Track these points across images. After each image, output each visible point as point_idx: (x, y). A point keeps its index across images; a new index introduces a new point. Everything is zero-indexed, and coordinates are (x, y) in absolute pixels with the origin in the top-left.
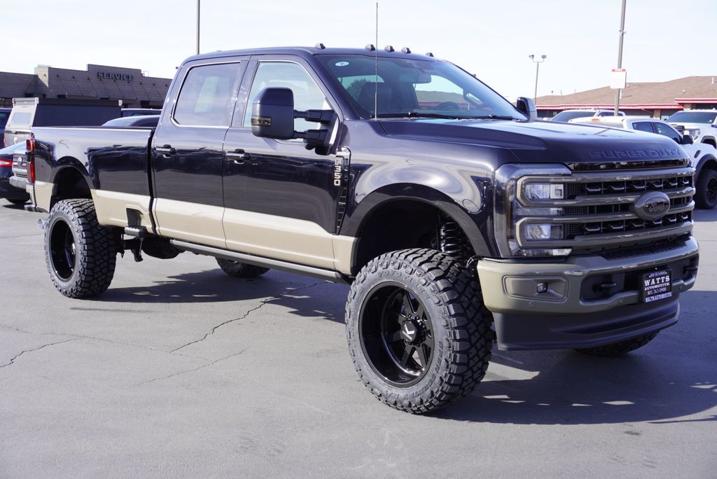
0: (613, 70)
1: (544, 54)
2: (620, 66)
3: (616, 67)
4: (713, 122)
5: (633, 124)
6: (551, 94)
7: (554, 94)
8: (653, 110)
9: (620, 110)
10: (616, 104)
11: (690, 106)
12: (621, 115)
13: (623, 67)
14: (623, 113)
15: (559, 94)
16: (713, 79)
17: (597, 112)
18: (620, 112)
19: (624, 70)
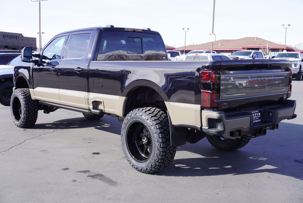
0: (210, 34)
1: (188, 28)
2: (213, 32)
3: (211, 33)
4: (250, 55)
5: (212, 56)
6: (193, 44)
7: (194, 44)
8: (232, 51)
9: (213, 50)
10: (211, 48)
11: (246, 49)
12: (215, 53)
13: (214, 33)
14: (215, 52)
15: (196, 44)
16: (255, 38)
17: (205, 51)
18: (213, 51)
19: (214, 34)
